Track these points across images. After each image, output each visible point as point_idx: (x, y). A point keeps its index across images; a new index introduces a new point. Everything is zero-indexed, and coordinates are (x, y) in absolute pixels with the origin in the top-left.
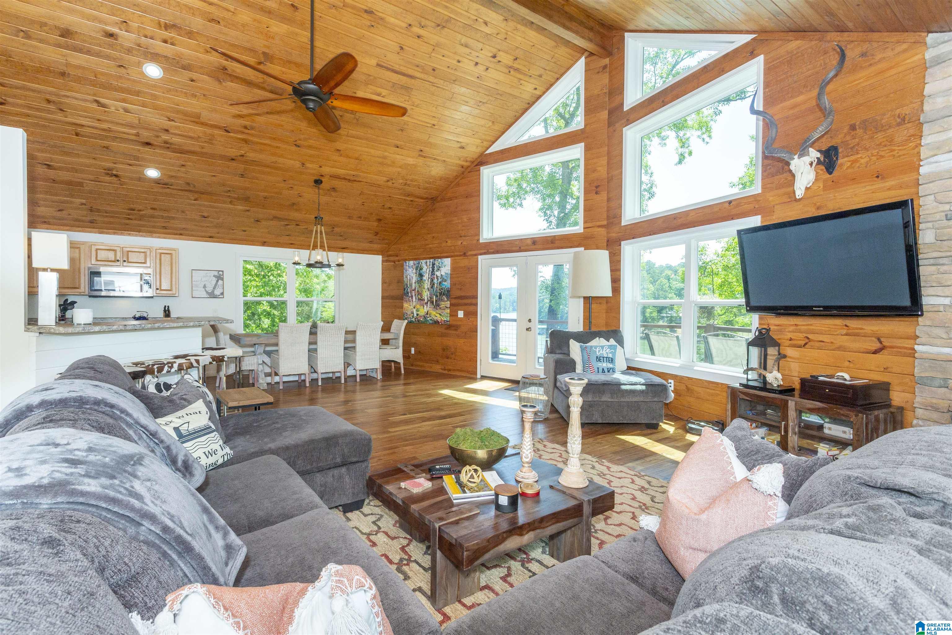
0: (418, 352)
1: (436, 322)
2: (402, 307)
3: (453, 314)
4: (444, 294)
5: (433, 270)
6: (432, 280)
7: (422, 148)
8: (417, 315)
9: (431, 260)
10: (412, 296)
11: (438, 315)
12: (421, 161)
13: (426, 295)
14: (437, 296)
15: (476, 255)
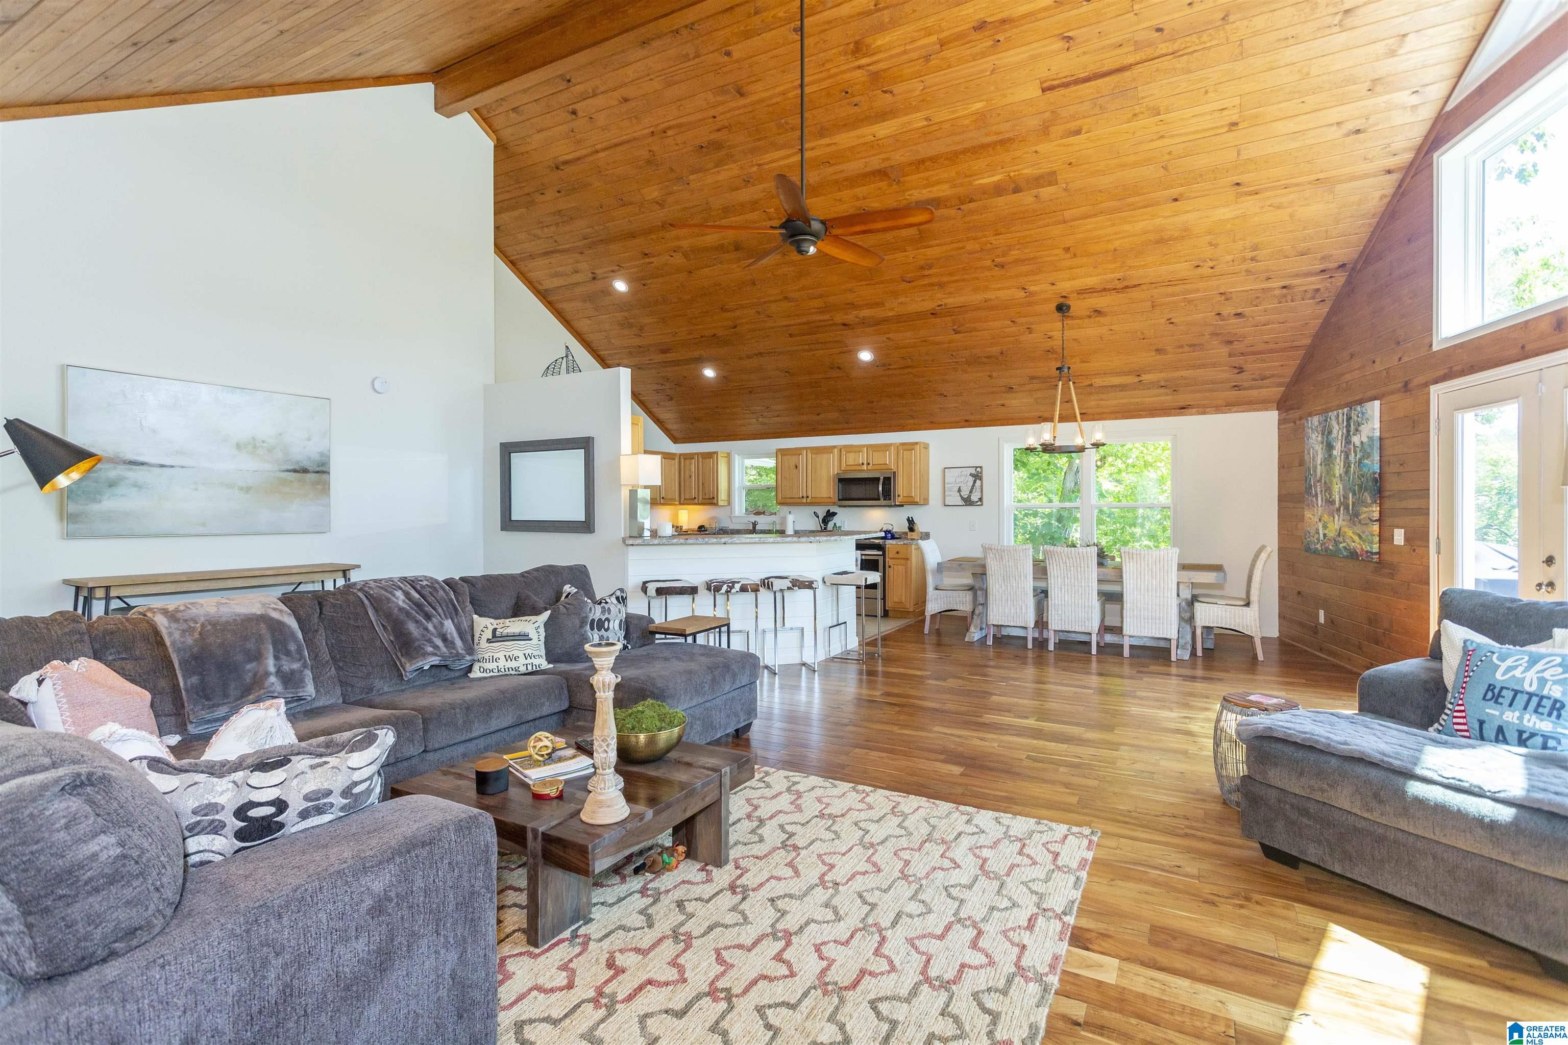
0: (1330, 621)
1: (1353, 555)
2: (1302, 518)
3: (1385, 538)
4: (1366, 490)
5: (1348, 431)
6: (1347, 457)
7: (1236, 179)
8: (1325, 535)
9: (1345, 410)
10: (1316, 495)
11: (1356, 538)
12: (1250, 205)
13: (1337, 489)
14: (1354, 494)
15: (1426, 385)
